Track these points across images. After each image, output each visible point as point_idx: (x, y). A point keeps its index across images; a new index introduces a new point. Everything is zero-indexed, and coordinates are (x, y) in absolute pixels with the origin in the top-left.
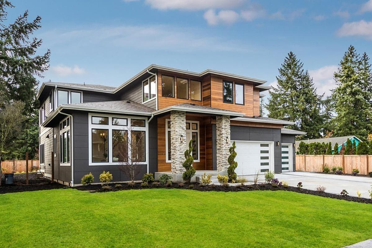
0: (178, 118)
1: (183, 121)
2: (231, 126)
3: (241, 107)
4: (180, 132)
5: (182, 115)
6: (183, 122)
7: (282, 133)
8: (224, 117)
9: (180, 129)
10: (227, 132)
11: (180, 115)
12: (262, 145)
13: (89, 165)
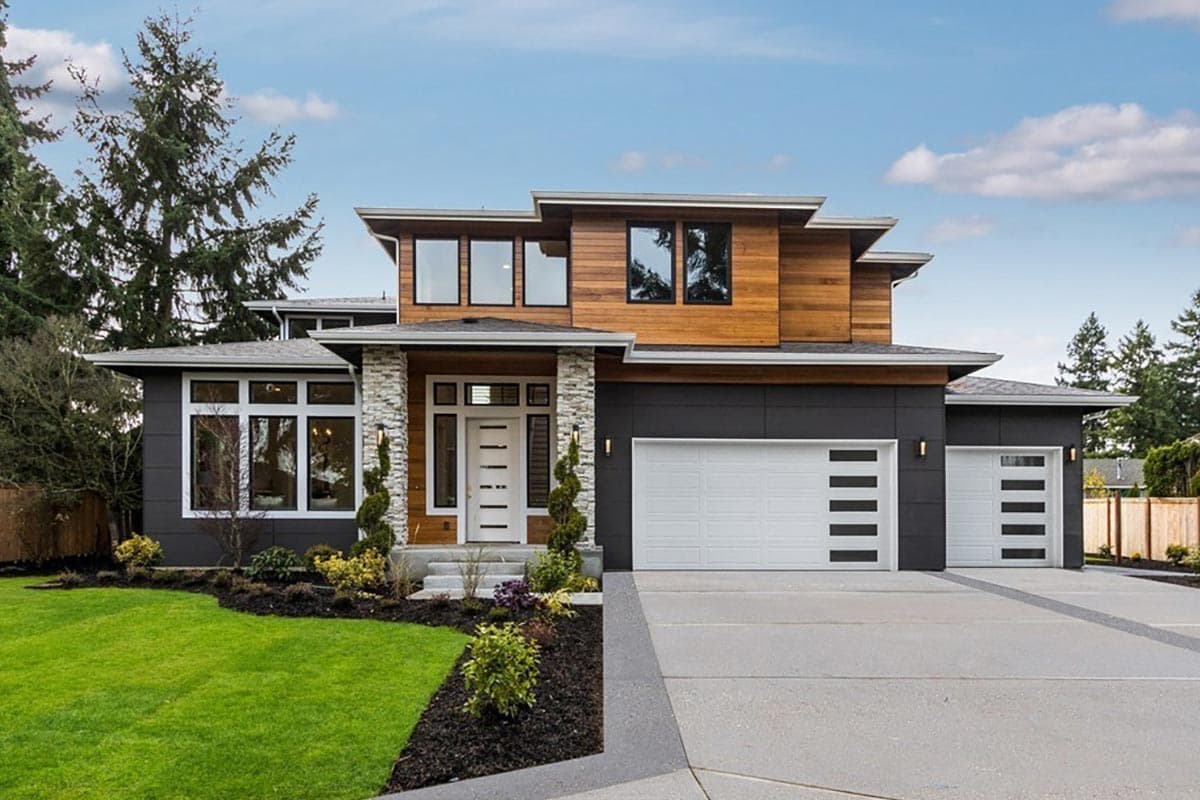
0: (372, 368)
1: (388, 376)
2: (598, 385)
3: (713, 314)
4: (378, 414)
5: (384, 360)
6: (388, 381)
7: (947, 403)
8: (568, 354)
9: (376, 404)
10: (579, 409)
11: (379, 359)
12: (835, 456)
13: (184, 516)
